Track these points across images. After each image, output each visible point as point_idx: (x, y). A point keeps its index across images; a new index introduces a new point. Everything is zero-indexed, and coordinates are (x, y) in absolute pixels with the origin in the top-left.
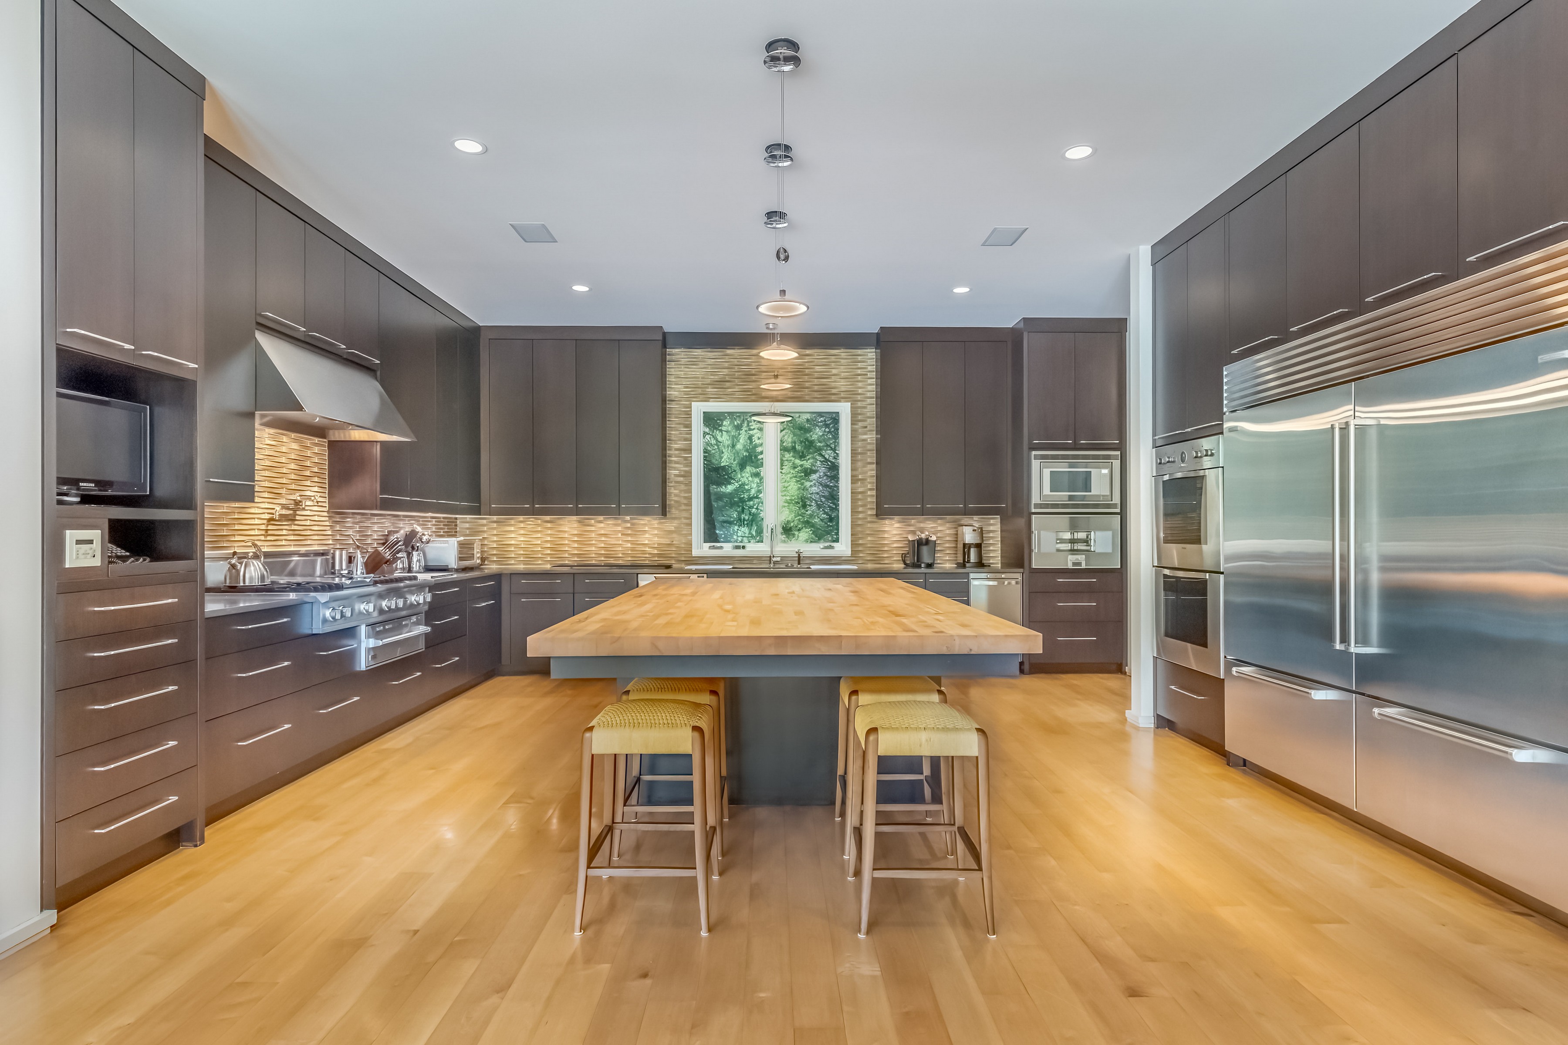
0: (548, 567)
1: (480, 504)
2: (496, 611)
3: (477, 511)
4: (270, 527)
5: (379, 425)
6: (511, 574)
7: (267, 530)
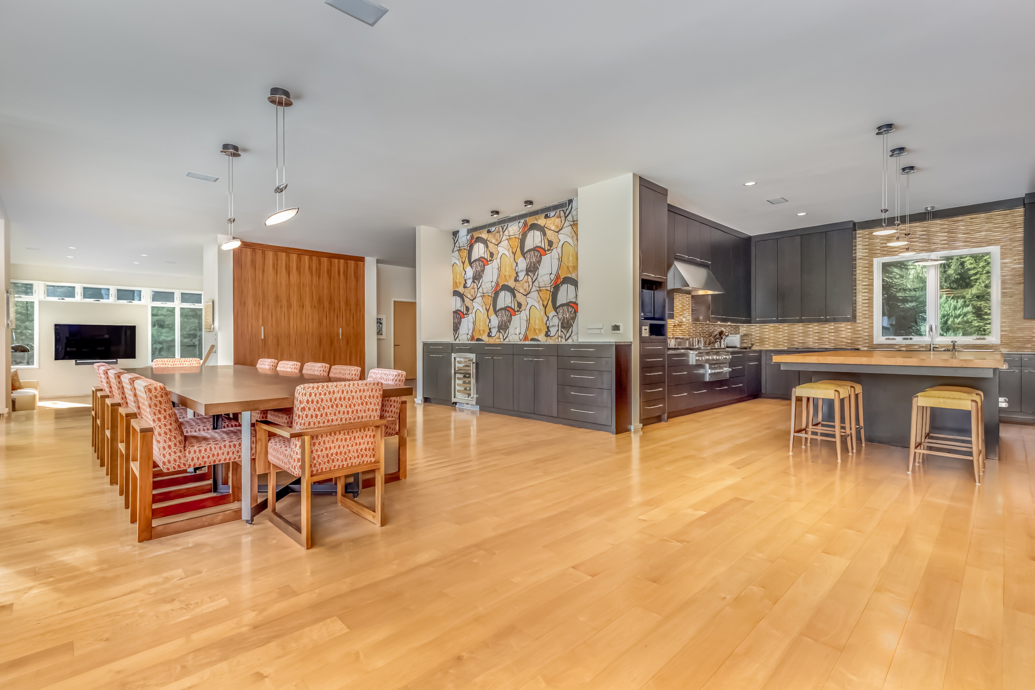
0: (786, 348)
1: (751, 318)
2: (759, 367)
3: (749, 322)
4: (674, 328)
5: (706, 287)
6: (766, 351)
7: (673, 329)
